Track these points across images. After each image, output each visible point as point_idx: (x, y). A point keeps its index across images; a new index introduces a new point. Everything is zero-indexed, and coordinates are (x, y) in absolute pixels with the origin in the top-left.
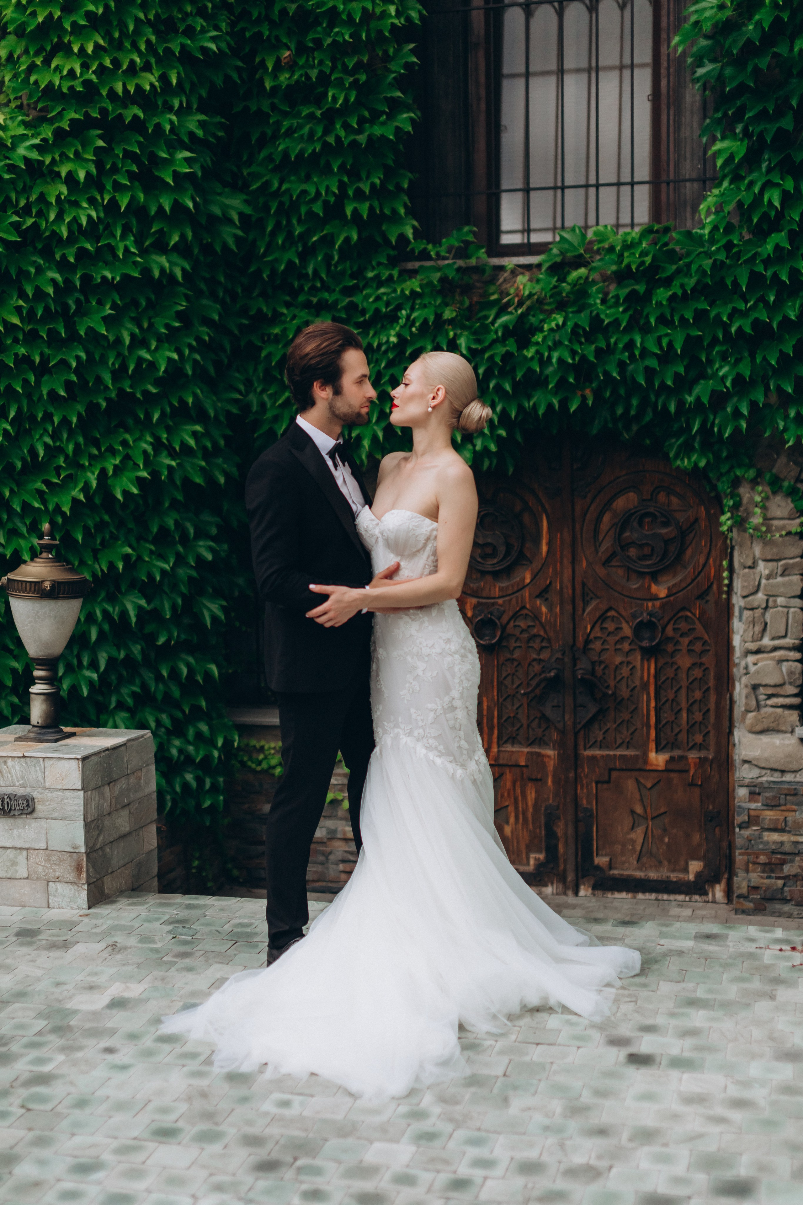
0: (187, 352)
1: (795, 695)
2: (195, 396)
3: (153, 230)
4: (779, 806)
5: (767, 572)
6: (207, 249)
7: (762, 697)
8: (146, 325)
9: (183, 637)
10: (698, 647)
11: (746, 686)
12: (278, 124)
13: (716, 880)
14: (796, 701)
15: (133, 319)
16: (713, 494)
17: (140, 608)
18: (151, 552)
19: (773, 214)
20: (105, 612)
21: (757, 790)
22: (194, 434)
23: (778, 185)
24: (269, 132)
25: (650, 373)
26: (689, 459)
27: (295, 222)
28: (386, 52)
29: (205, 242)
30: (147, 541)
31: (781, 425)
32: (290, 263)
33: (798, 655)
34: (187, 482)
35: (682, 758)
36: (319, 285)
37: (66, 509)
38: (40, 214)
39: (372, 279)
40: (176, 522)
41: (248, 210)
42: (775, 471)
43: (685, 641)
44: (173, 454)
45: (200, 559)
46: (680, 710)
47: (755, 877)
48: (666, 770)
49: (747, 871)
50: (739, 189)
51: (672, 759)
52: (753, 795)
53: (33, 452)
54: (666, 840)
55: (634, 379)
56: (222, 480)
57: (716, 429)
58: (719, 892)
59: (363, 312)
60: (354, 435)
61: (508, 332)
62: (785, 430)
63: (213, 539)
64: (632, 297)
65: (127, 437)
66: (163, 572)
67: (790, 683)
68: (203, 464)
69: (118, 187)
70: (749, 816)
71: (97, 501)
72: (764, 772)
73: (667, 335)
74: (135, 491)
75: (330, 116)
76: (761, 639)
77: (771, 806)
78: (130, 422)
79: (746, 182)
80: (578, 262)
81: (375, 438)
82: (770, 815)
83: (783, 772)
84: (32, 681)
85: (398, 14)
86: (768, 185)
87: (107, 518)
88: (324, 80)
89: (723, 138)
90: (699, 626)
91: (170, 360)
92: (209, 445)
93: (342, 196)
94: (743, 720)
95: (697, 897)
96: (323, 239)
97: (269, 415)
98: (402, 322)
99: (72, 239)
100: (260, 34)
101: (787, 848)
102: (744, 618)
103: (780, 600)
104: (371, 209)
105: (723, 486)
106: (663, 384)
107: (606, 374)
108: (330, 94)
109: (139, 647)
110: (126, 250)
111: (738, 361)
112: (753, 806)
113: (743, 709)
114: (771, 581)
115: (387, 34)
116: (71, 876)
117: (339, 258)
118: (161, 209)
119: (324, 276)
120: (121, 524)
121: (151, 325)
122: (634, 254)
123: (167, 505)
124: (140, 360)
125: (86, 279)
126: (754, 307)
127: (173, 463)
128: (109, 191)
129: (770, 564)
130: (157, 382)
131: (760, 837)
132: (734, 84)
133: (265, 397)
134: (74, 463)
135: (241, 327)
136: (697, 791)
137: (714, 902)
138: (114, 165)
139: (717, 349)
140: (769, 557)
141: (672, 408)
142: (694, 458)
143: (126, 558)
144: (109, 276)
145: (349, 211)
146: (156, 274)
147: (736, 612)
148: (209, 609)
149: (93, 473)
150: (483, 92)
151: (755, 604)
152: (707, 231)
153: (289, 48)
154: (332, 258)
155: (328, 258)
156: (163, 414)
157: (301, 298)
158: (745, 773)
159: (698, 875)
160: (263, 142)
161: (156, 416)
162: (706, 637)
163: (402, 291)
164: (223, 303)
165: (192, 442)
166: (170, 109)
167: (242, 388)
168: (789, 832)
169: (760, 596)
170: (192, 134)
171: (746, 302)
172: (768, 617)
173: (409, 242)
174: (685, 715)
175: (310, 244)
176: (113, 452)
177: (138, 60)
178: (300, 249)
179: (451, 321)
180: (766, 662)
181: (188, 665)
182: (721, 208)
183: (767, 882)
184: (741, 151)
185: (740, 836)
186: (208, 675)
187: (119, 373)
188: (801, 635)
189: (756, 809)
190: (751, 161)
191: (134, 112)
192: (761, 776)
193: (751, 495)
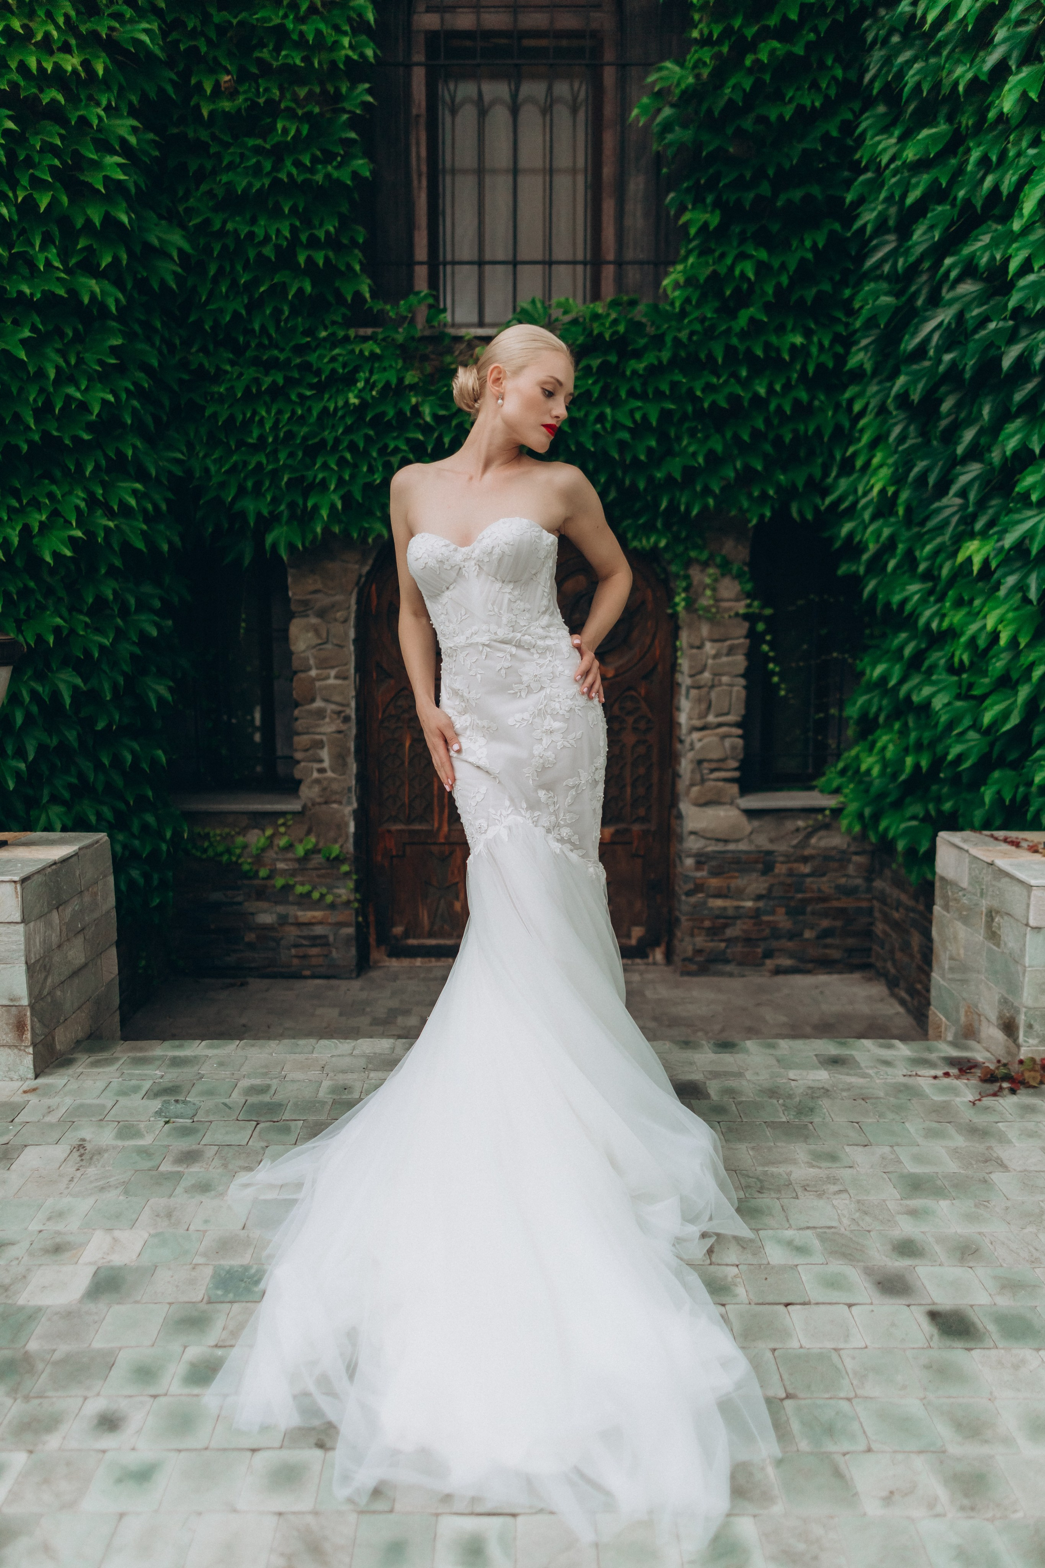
0: (124, 396)
1: (735, 769)
2: (135, 447)
3: (79, 247)
4: (723, 873)
5: (713, 652)
6: (142, 285)
7: (706, 771)
8: (73, 361)
9: (126, 721)
10: (643, 725)
11: (692, 761)
12: (218, 156)
13: (657, 944)
14: (736, 774)
15: (58, 351)
16: (663, 576)
17: (75, 688)
18: (87, 625)
19: (745, 286)
20: (34, 693)
21: (703, 859)
22: (135, 492)
23: (751, 257)
24: (209, 166)
26: (648, 539)
27: (239, 268)
28: (337, 90)
29: (139, 276)
30: (80, 612)
31: (745, 504)
32: (236, 314)
33: (739, 732)
34: (127, 547)
35: (627, 830)
36: (266, 342)
39: (325, 339)
40: (115, 592)
41: (187, 247)
42: (724, 552)
43: (630, 720)
44: (110, 513)
45: (143, 635)
46: (624, 786)
47: (700, 941)
48: (613, 844)
49: (692, 935)
50: (707, 263)
51: (617, 832)
52: (699, 864)
55: (605, 453)
56: (165, 547)
57: (682, 508)
58: (659, 955)
59: (318, 373)
60: (310, 504)
62: (748, 510)
63: (156, 612)
64: (604, 365)
65: (54, 488)
66: (102, 647)
67: (733, 758)
68: (145, 527)
69: (36, 183)
70: (695, 884)
71: (19, 563)
72: (708, 842)
73: (639, 408)
74: (68, 553)
75: (278, 153)
76: (706, 716)
77: (714, 873)
78: (58, 474)
79: (717, 254)
81: (333, 506)
82: (714, 882)
83: (726, 841)
85: (351, 46)
86: (742, 256)
87: (32, 584)
88: (272, 108)
89: (694, 208)
90: (643, 705)
91: (104, 402)
92: (150, 507)
93: (294, 241)
94: (688, 793)
95: (638, 961)
96: (272, 289)
97: (215, 480)
98: (360, 385)
100: (196, 49)
101: (730, 912)
102: (690, 696)
103: (725, 679)
104: (327, 259)
105: (675, 568)
106: (635, 459)
107: (580, 445)
108: (279, 126)
109: (75, 733)
110: (48, 263)
111: (707, 438)
112: (699, 874)
113: (687, 783)
114: (718, 661)
115: (342, 66)
116: (9, 1037)
117: (290, 313)
118: (89, 222)
119: (272, 332)
120: (49, 592)
121: (80, 361)
122: (603, 324)
123: (103, 571)
124: (69, 398)
126: (726, 382)
127: (111, 524)
128: (25, 188)
129: (718, 645)
130: (90, 427)
131: (705, 903)
132: (711, 148)
133: (209, 462)
135: (181, 382)
136: (640, 861)
137: (655, 963)
138: (28, 158)
139: (687, 425)
140: (716, 637)
141: (642, 485)
142: (652, 540)
143: (57, 630)
144: (27, 291)
145: (302, 259)
146: (86, 300)
147: (683, 690)
148: (155, 691)
149: (14, 529)
150: (424, 168)
151: (702, 683)
152: (677, 304)
153: (228, 73)
154: (281, 312)
155: (277, 312)
156: (97, 467)
157: (249, 354)
158: (693, 844)
159: (640, 940)
160: (200, 176)
161: (89, 469)
162: (650, 715)
163: (361, 351)
164: (160, 352)
165: (133, 502)
166: (98, 104)
167: (185, 450)
168: (731, 898)
169: (707, 675)
170: (123, 141)
171: (719, 377)
172: (713, 695)
173: (365, 301)
174: (629, 790)
175: (257, 296)
176: (37, 506)
177: (55, 34)
178: (246, 301)
179: (412, 387)
180: (710, 738)
181: (133, 752)
182: (690, 281)
183: (711, 944)
184: (714, 220)
185: (686, 903)
186: (154, 762)
187: (43, 412)
188: (743, 712)
189: (702, 878)
190: (722, 232)
191: (53, 94)
192: (706, 846)
193: (701, 577)
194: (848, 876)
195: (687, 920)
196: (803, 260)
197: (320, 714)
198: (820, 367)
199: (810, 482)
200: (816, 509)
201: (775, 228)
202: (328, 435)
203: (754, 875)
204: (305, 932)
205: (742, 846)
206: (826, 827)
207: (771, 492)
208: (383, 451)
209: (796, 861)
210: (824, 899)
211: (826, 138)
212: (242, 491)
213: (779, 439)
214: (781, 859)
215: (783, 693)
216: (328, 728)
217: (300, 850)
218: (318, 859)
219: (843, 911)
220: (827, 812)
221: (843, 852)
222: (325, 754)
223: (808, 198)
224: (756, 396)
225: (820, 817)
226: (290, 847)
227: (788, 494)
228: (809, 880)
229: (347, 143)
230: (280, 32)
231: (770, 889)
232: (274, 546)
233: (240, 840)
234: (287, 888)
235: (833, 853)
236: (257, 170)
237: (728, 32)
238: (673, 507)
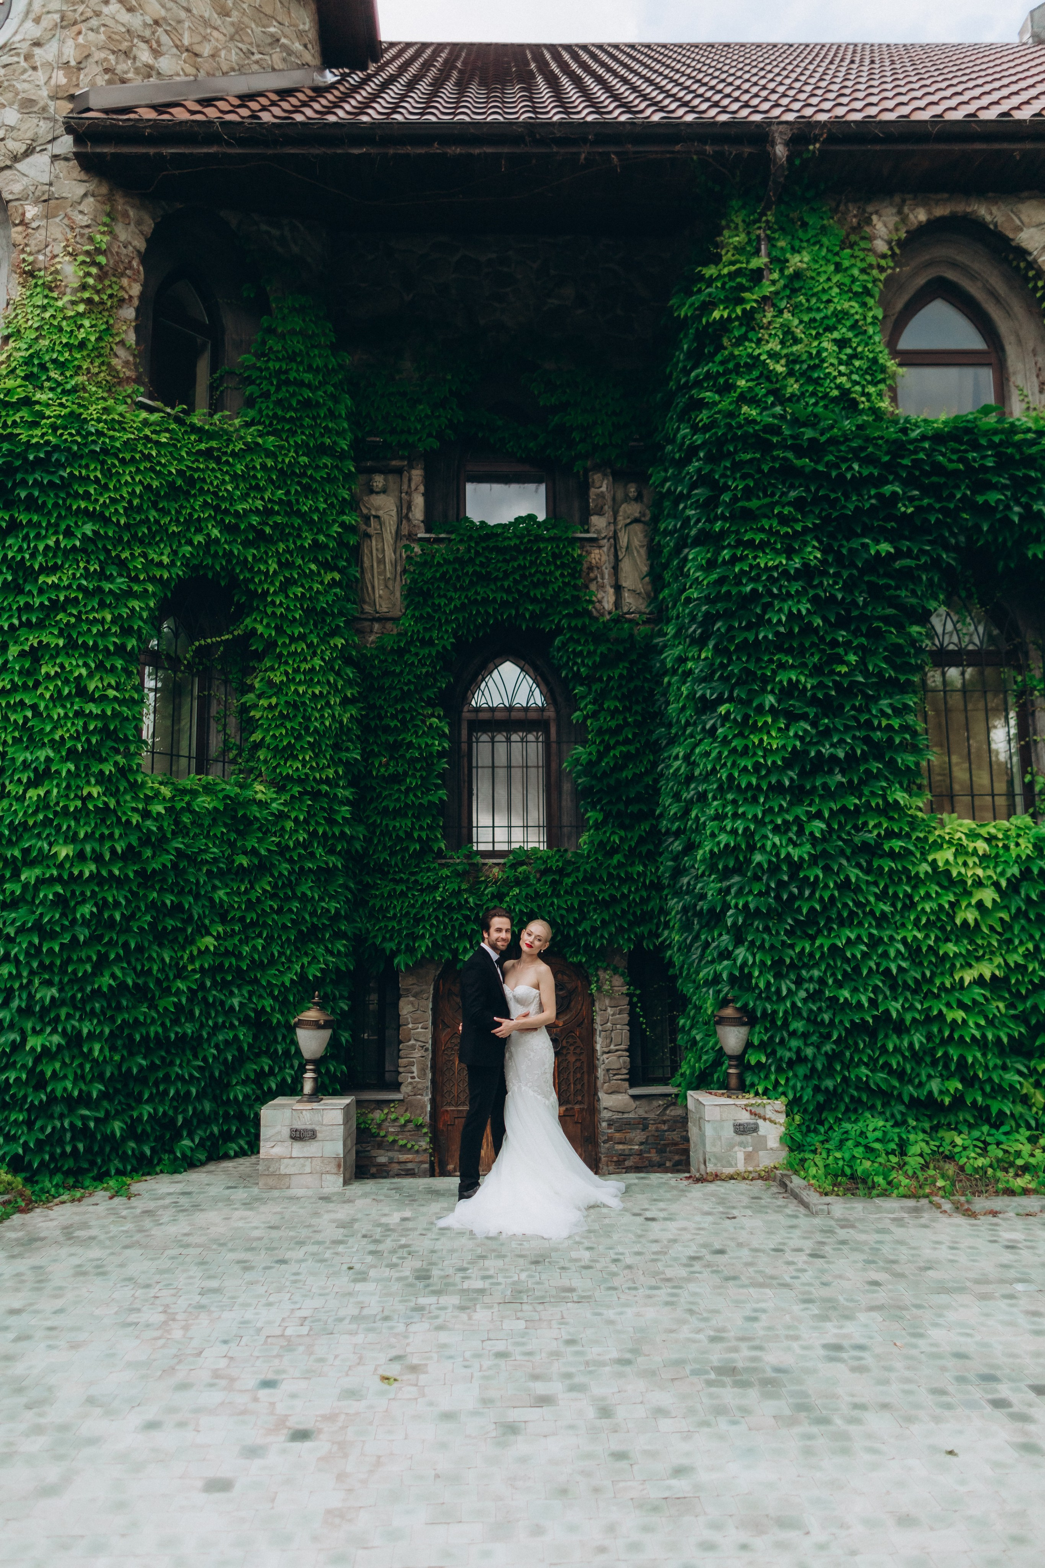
0: (342, 903)
1: (626, 1074)
2: (344, 925)
4: (622, 1130)
5: (613, 1013)
7: (611, 1075)
10: (578, 1051)
11: (603, 1070)
14: (627, 1077)
16: (588, 975)
19: (615, 846)
21: (611, 1123)
22: (343, 945)
23: (618, 833)
24: (375, 795)
25: (562, 917)
28: (434, 762)
31: (621, 943)
32: (385, 859)
33: (627, 1054)
34: (338, 970)
35: (573, 1109)
36: (398, 871)
37: (288, 984)
38: (281, 836)
39: (425, 869)
41: (367, 834)
42: (614, 963)
43: (572, 1048)
44: (334, 955)
46: (569, 1084)
50: (599, 834)
52: (610, 1126)
53: (273, 955)
57: (592, 944)
59: (421, 884)
60: (416, 945)
61: (493, 897)
62: (623, 946)
64: (553, 880)
65: (314, 946)
67: (625, 1068)
68: (345, 960)
69: (318, 823)
72: (614, 1113)
73: (569, 900)
75: (408, 790)
76: (610, 1046)
77: (618, 1131)
79: (603, 831)
80: (522, 863)
82: (618, 1135)
83: (623, 1113)
84: (305, 1071)
86: (613, 833)
88: (405, 774)
89: (592, 811)
92: (347, 950)
93: (413, 828)
94: (602, 1087)
96: (402, 848)
97: (372, 935)
98: (441, 890)
99: (295, 848)
100: (373, 750)
102: (601, 1035)
103: (619, 1027)
104: (427, 835)
105: (591, 971)
108: (408, 780)
110: (319, 854)
111: (601, 913)
112: (610, 1131)
113: (602, 1082)
114: (615, 1017)
116: (335, 1170)
117: (409, 858)
119: (401, 867)
125: (302, 868)
126: (609, 888)
127: (334, 960)
128: (313, 826)
129: (614, 1009)
130: (330, 919)
133: (370, 927)
134: (289, 960)
136: (579, 1125)
139: (592, 907)
140: (613, 1005)
144: (311, 866)
145: (416, 835)
146: (331, 865)
147: (597, 1033)
148: (344, 1037)
151: (607, 1029)
152: (586, 852)
153: (385, 757)
154: (406, 857)
155: (403, 859)
156: (330, 935)
157: (390, 876)
158: (605, 1114)
160: (371, 800)
161: (327, 936)
162: (582, 1046)
166: (340, 787)
169: (609, 1025)
170: (348, 799)
171: (606, 886)
172: (613, 1035)
173: (442, 851)
174: (572, 1086)
175: (395, 851)
176: (306, 954)
177: (326, 763)
178: (390, 854)
180: (612, 1057)
181: (334, 1067)
182: (592, 842)
184: (600, 818)
185: (604, 1147)
186: (342, 1072)
187: (313, 914)
188: (629, 1043)
189: (611, 1133)
190: (605, 822)
191: (325, 788)
192: (613, 1116)
193: (604, 975)
195: (604, 1156)
196: (641, 836)
197: (413, 1047)
198: (651, 882)
199: (650, 931)
200: (655, 944)
201: (627, 822)
202: (425, 912)
203: (639, 1131)
204: (403, 1167)
205: (631, 1115)
206: (674, 1104)
207: (633, 937)
208: (451, 920)
209: (659, 1123)
210: (676, 1144)
211: (648, 785)
212: (384, 938)
213: (634, 913)
214: (652, 1122)
215: (648, 1033)
216: (417, 1054)
217: (402, 1121)
218: (411, 1126)
220: (673, 1096)
222: (415, 1069)
223: (640, 810)
224: (623, 895)
225: (669, 1099)
226: (396, 1119)
227: (640, 938)
228: (666, 1133)
229: (435, 785)
230: (410, 745)
231: (647, 1139)
232: (398, 965)
233: (370, 1116)
234: (395, 1142)
235: (678, 1118)
236: (398, 800)
237: (602, 741)
238: (587, 944)
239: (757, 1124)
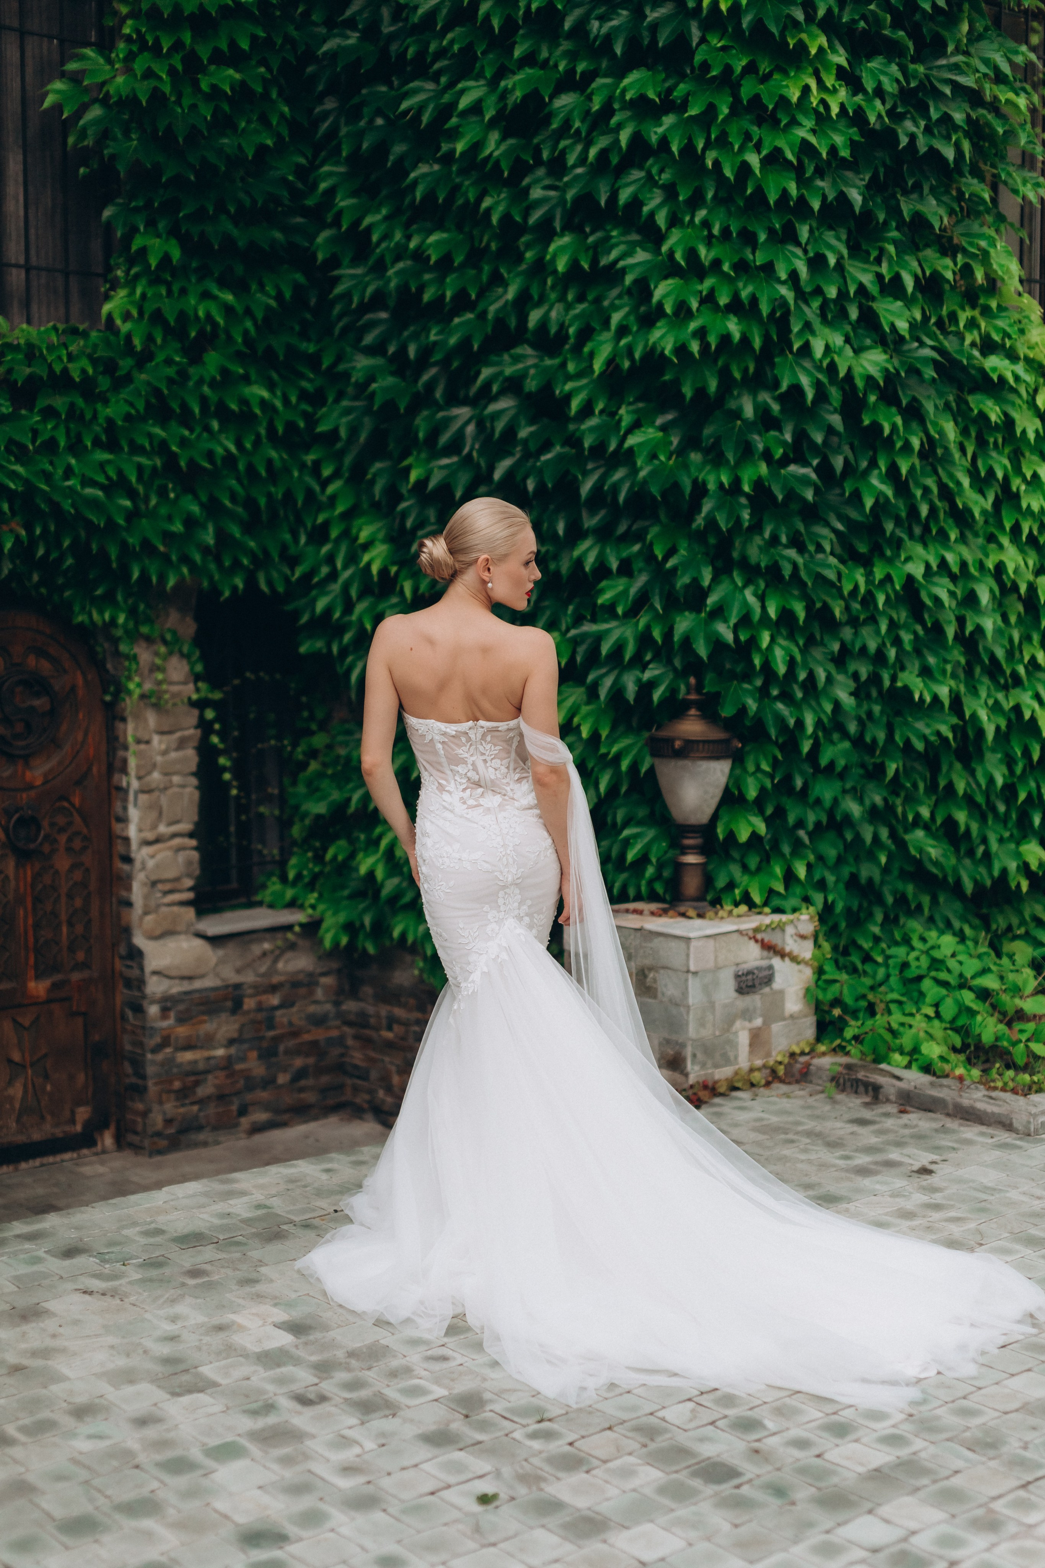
1: (190, 889)
4: (191, 1018)
5: (163, 747)
7: (159, 895)
10: (77, 844)
11: (145, 884)
13: (106, 1126)
14: (190, 895)
21: (169, 1004)
23: (215, 297)
33: (194, 843)
35: (64, 983)
42: (171, 625)
43: (63, 838)
46: (60, 924)
47: (170, 1107)
48: (49, 1001)
49: (161, 1103)
51: (53, 985)
52: (165, 1011)
54: (49, 1088)
58: (108, 1140)
67: (189, 875)
70: (162, 1037)
72: (172, 982)
73: (110, 462)
76: (156, 826)
77: (181, 1020)
82: (182, 1031)
83: (190, 978)
86: (205, 296)
89: (146, 232)
90: (77, 819)
94: (142, 923)
95: (85, 1151)
101: (201, 1066)
102: (140, 802)
103: (175, 779)
105: (124, 645)
112: (165, 1024)
113: (140, 911)
114: (167, 758)
126: (199, 436)
129: (165, 738)
131: (173, 1059)
132: (172, 174)
136: (80, 1021)
137: (104, 1152)
140: (166, 729)
141: (111, 552)
147: (131, 797)
151: (154, 785)
158: (155, 987)
159: (87, 1125)
162: (85, 831)
168: (202, 1048)
169: (156, 775)
171: (193, 431)
172: (164, 800)
174: (65, 929)
180: (163, 853)
182: (145, 314)
183: (182, 1110)
184: (175, 252)
185: (153, 1061)
188: (196, 818)
189: (170, 1028)
190: (182, 266)
192: (170, 987)
193: (148, 656)
194: (316, 1002)
195: (156, 1084)
196: (268, 308)
199: (282, 548)
200: (287, 580)
201: (237, 269)
203: (224, 1016)
205: (208, 982)
206: (293, 947)
207: (245, 562)
209: (265, 992)
210: (295, 1034)
214: (250, 991)
215: (234, 792)
219: (315, 1043)
220: (297, 929)
221: (311, 975)
225: (290, 936)
228: (278, 1013)
231: (241, 1030)
235: (301, 977)
239: (771, 967)
